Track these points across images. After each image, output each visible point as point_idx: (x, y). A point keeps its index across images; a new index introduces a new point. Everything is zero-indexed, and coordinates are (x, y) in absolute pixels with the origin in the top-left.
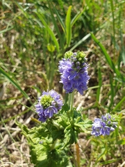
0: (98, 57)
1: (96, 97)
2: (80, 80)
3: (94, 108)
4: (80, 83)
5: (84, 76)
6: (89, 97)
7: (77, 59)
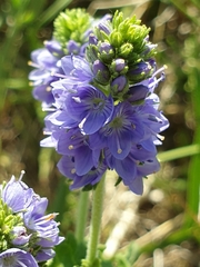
0: (188, 20)
1: (184, 195)
2: (127, 135)
3: (178, 243)
4: (130, 148)
5: (142, 116)
6: (157, 196)
7: (115, 46)
